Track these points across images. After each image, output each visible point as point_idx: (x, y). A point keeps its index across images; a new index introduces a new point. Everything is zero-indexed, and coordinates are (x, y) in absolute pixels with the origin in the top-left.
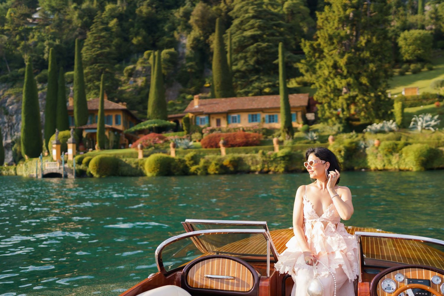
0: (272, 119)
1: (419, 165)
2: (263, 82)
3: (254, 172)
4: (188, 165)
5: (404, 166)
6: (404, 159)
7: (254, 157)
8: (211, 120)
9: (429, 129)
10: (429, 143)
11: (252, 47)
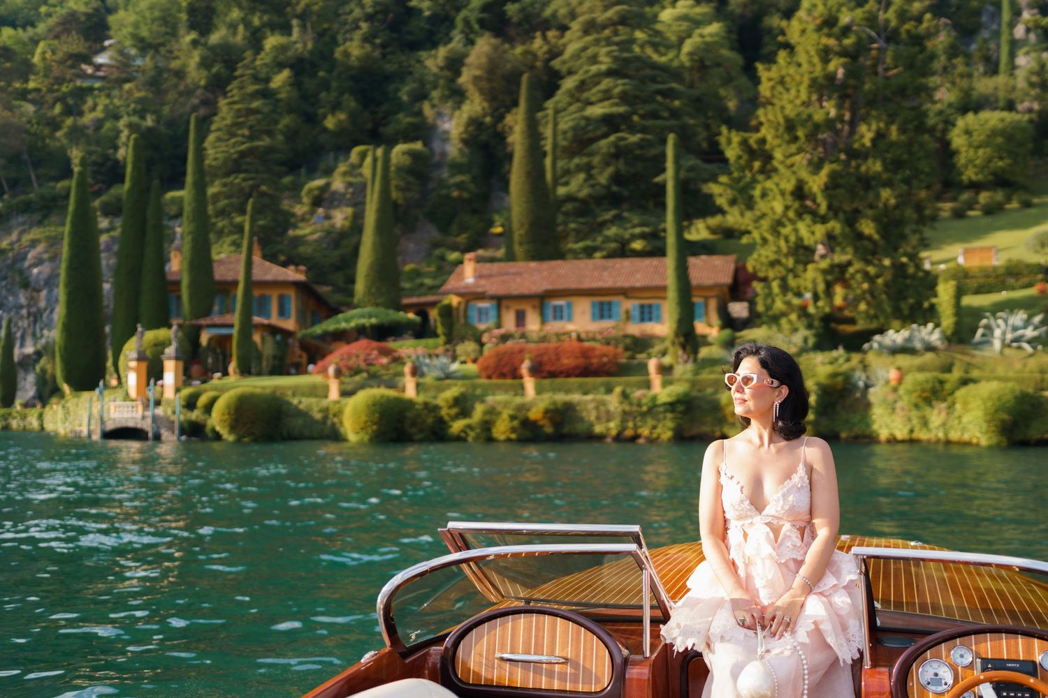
0: (647, 314)
1: (994, 432)
2: (629, 225)
3: (601, 438)
4: (446, 418)
5: (959, 434)
6: (959, 417)
7: (603, 403)
8: (504, 312)
9: (1020, 348)
10: (1019, 381)
11: (604, 144)
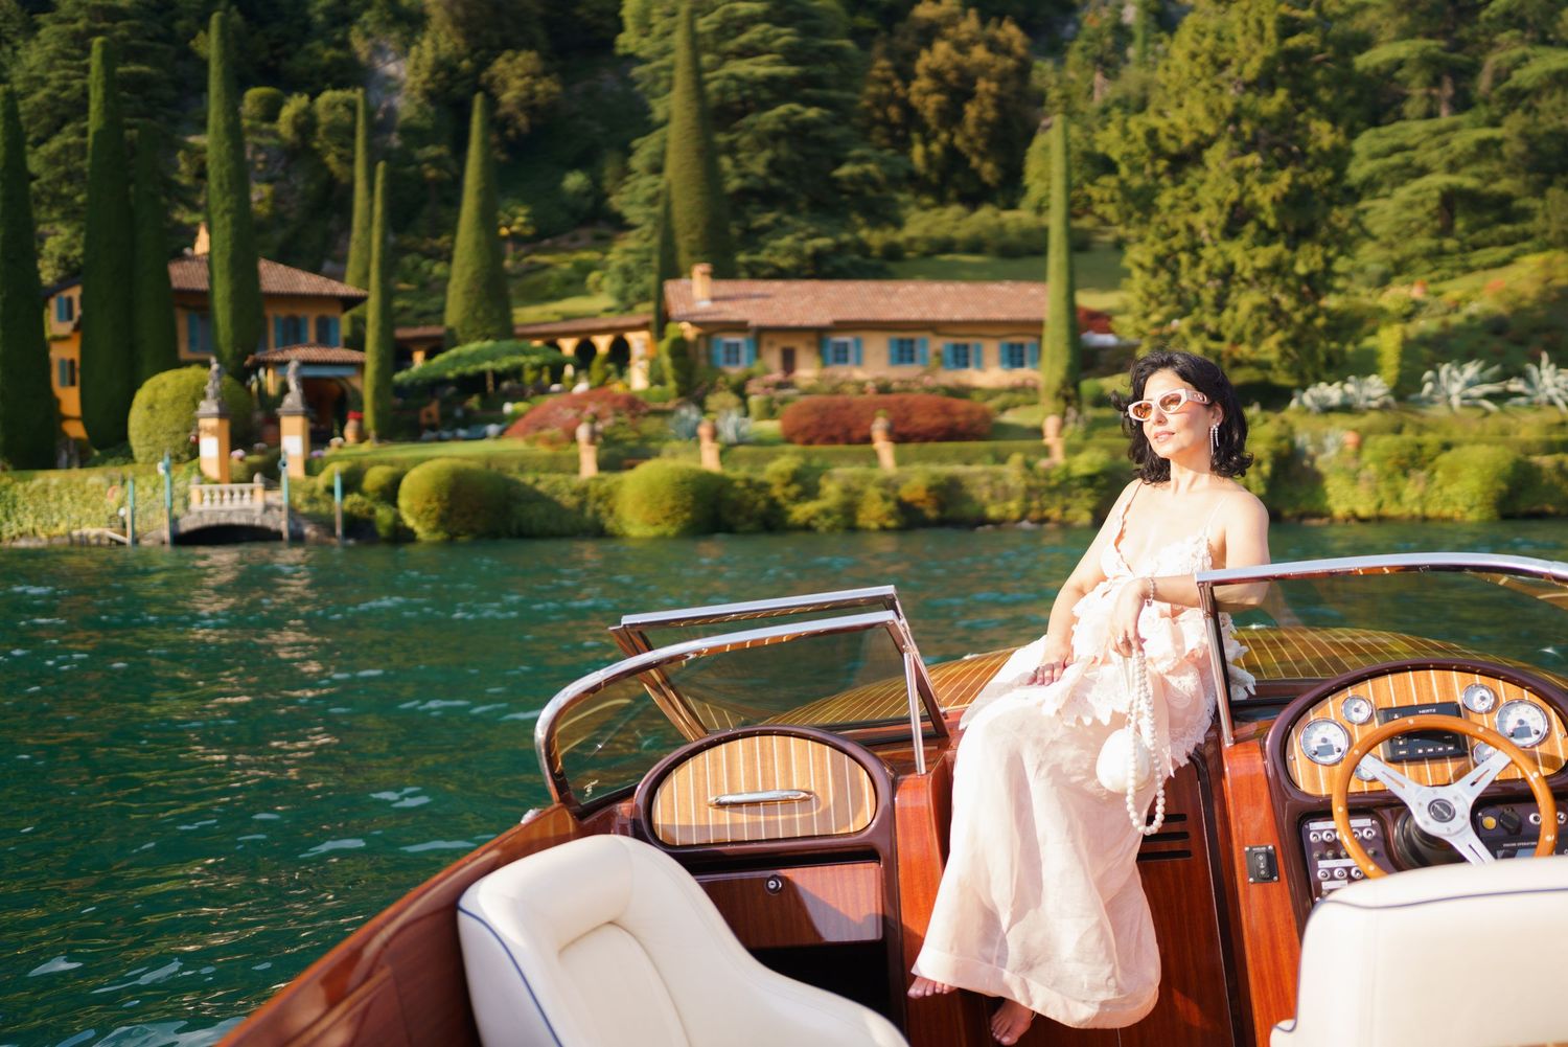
0: (961, 357)
3: (998, 523)
4: (782, 500)
5: (1439, 507)
6: (1440, 488)
7: (999, 477)
8: (765, 349)
9: (1480, 406)
10: (1501, 444)
11: (771, 118)
